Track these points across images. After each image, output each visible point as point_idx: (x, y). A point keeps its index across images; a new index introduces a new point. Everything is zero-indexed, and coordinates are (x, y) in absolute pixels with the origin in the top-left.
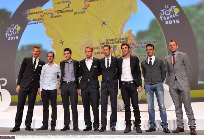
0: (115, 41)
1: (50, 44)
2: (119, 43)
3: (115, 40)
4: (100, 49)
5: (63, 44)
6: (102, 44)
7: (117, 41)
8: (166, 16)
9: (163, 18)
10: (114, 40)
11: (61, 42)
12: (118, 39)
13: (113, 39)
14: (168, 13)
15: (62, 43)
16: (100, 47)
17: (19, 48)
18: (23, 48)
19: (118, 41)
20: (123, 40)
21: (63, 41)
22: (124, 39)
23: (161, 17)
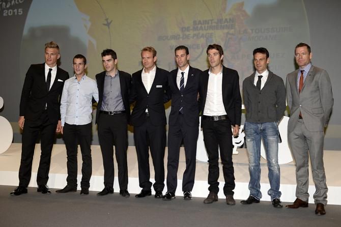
0: (210, 24)
1: (86, 27)
2: (217, 29)
3: (210, 22)
4: (181, 40)
5: (109, 28)
6: (184, 29)
7: (214, 24)
10: (208, 23)
11: (106, 23)
12: (216, 21)
13: (206, 21)
15: (108, 25)
16: (181, 36)
17: (26, 32)
18: (33, 31)
19: (215, 24)
20: (226, 23)
21: (109, 21)
22: (227, 22)
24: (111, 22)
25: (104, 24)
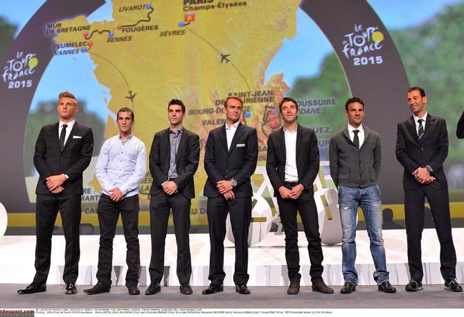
0: (247, 97)
1: (105, 100)
2: (254, 102)
3: (247, 94)
4: (215, 113)
5: (132, 101)
6: (218, 102)
7: (251, 97)
8: (356, 49)
9: (349, 52)
10: (245, 96)
11: (129, 96)
12: (254, 94)
13: (242, 93)
14: (359, 41)
15: (132, 98)
16: (215, 110)
17: (34, 106)
18: (42, 106)
19: (253, 97)
20: (264, 96)
21: (133, 94)
22: (266, 94)
23: (345, 50)
24: (135, 95)
25: (128, 98)
